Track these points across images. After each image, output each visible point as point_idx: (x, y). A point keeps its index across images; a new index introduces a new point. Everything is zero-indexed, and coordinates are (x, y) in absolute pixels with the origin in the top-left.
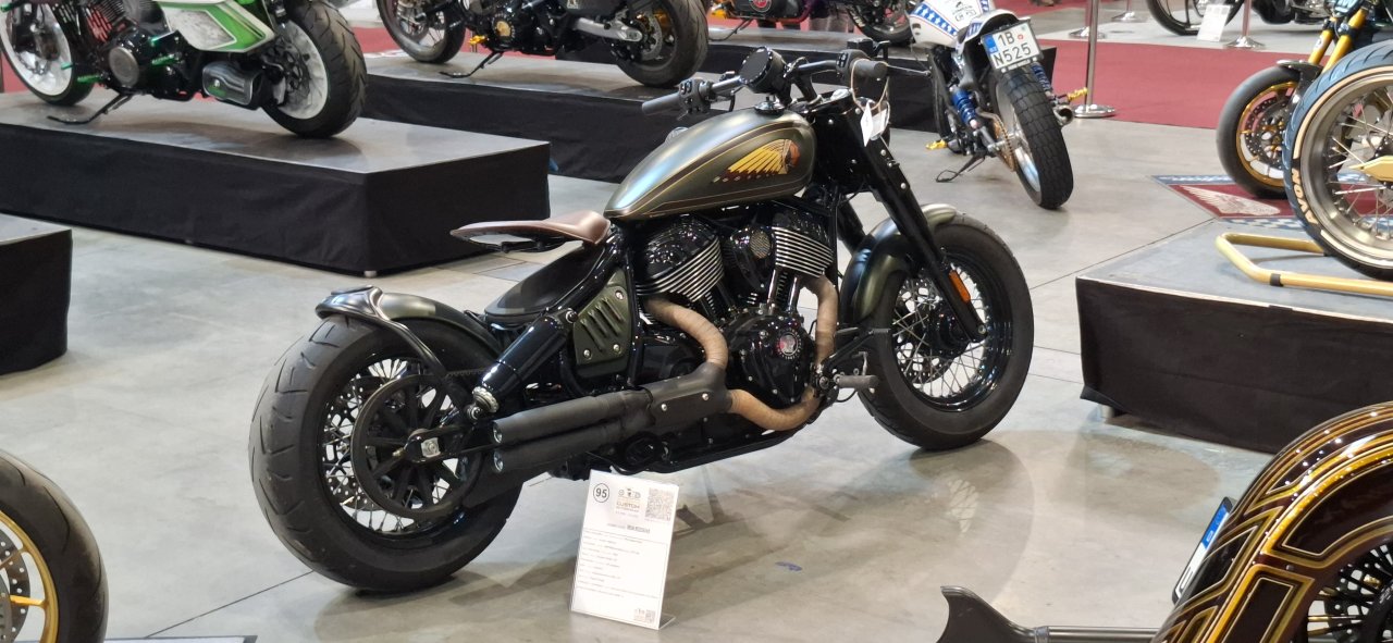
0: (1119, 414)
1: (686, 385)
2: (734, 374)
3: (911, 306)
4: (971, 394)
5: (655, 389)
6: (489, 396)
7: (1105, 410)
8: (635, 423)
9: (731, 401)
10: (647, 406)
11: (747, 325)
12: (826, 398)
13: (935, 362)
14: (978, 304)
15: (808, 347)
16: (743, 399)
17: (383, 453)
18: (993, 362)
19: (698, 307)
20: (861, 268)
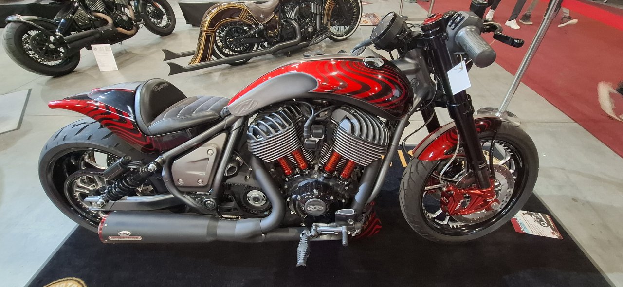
0: (194, 26)
1: (106, 28)
2: (116, 25)
3: (150, 11)
4: (167, 25)
5: (99, 29)
6: (60, 34)
7: (191, 25)
8: (97, 35)
9: (117, 30)
10: (98, 32)
11: (115, 16)
12: (138, 28)
13: (159, 21)
14: (162, 9)
15: (130, 19)
16: (120, 29)
17: (41, 49)
18: (169, 19)
19: (102, 12)
20: (136, 4)
